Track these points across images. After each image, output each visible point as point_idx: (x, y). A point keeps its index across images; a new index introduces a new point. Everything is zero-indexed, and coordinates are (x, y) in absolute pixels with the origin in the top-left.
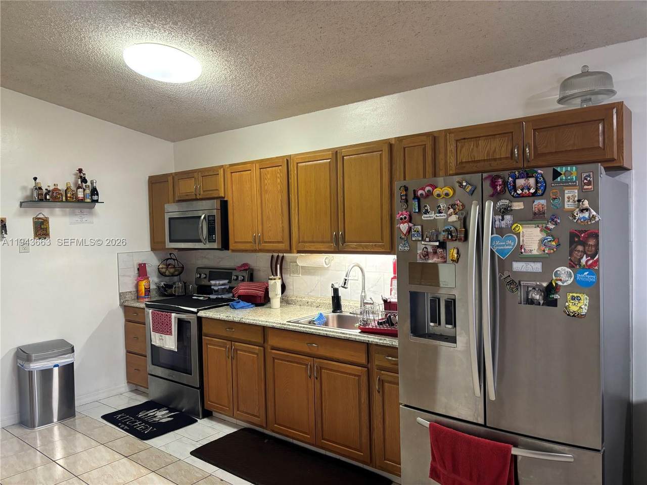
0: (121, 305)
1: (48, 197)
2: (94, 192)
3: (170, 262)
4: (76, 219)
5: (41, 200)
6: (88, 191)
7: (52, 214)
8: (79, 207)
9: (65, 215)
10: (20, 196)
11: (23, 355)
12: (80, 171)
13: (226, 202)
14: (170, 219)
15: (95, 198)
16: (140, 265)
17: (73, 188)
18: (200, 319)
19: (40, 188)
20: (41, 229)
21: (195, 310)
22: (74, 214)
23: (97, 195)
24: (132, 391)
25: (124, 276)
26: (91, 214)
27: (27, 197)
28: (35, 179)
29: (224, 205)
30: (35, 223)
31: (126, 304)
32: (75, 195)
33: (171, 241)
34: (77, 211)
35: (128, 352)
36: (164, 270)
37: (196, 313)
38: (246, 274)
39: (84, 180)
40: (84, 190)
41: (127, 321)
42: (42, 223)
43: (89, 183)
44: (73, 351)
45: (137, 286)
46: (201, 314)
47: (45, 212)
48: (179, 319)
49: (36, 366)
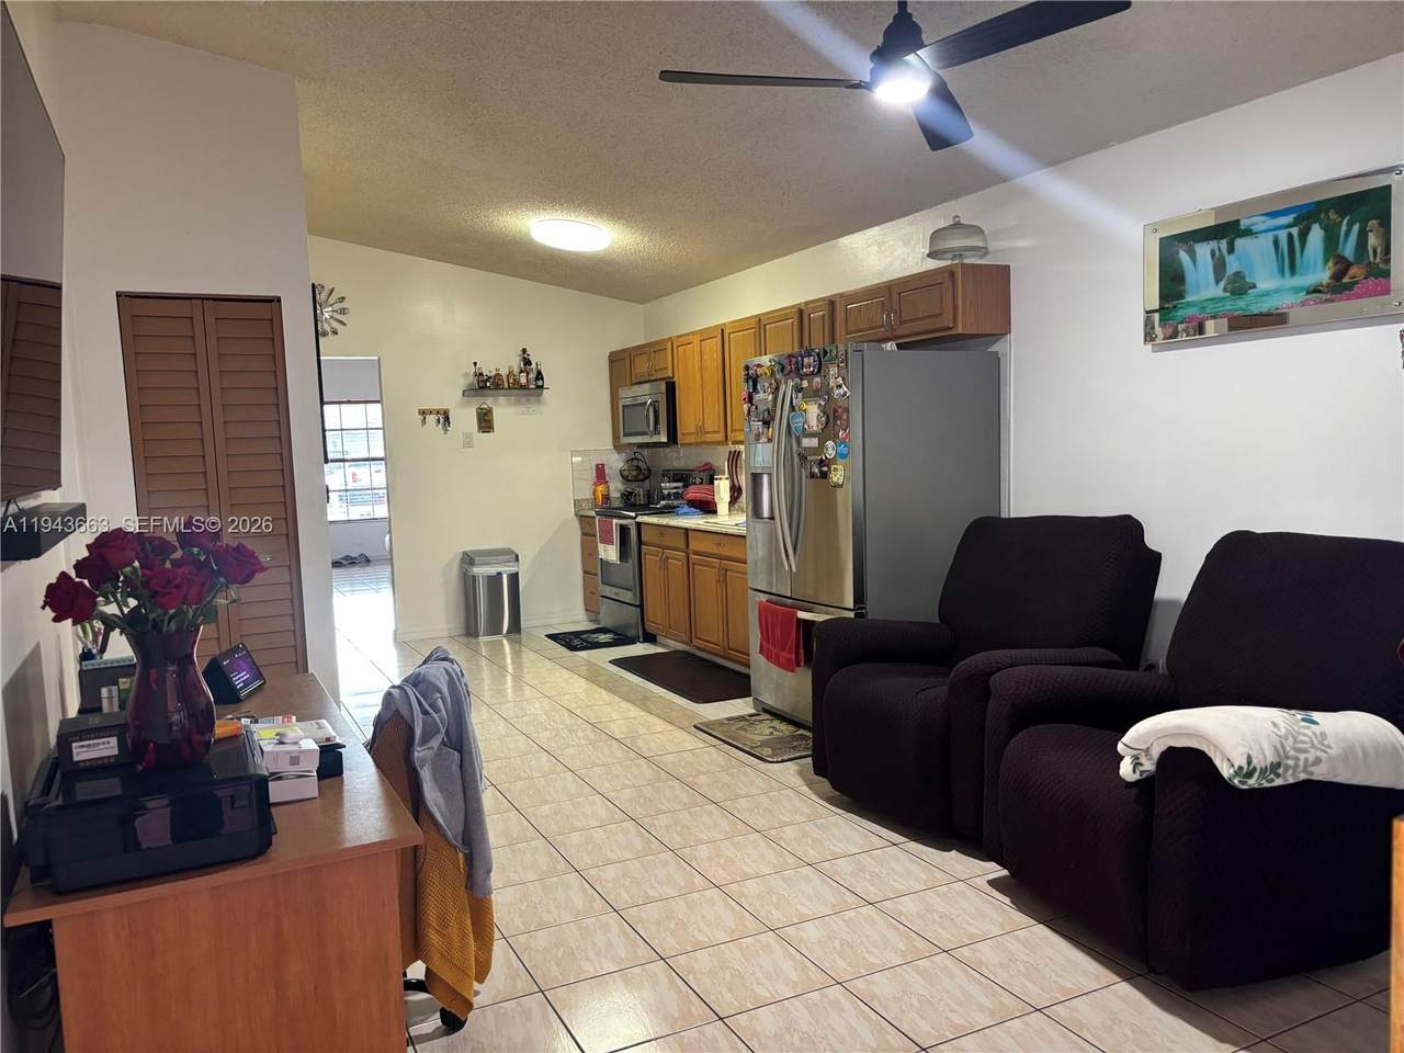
0: (576, 515)
1: (488, 384)
2: (539, 376)
3: (635, 463)
4: (521, 409)
5: (482, 388)
6: (532, 376)
7: (495, 403)
8: (525, 395)
9: (510, 404)
10: (462, 383)
11: (468, 559)
12: (524, 351)
13: (673, 383)
14: (624, 406)
15: (540, 383)
16: (597, 466)
17: (516, 371)
18: (639, 525)
19: (481, 374)
20: (485, 422)
21: (633, 514)
22: (518, 403)
23: (542, 379)
24: (591, 621)
25: (579, 479)
26: (539, 402)
27: (469, 385)
28: (475, 364)
29: (671, 388)
30: (478, 414)
31: (581, 513)
32: (516, 381)
33: (625, 435)
34: (523, 400)
35: (585, 572)
36: (626, 473)
37: (635, 518)
38: (704, 476)
39: (527, 362)
40: (528, 374)
41: (583, 534)
42: (486, 414)
43: (534, 366)
44: (517, 560)
45: (594, 493)
46: (639, 519)
47: (489, 402)
48: (621, 526)
49: (481, 571)
